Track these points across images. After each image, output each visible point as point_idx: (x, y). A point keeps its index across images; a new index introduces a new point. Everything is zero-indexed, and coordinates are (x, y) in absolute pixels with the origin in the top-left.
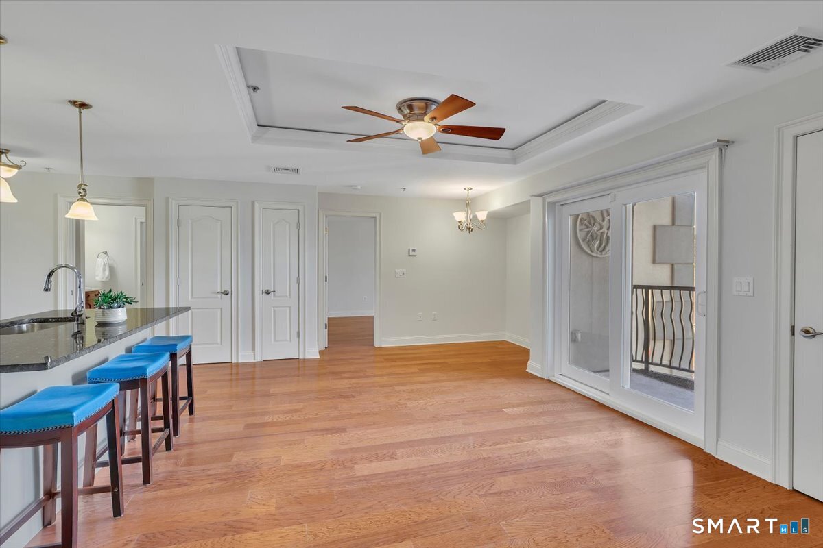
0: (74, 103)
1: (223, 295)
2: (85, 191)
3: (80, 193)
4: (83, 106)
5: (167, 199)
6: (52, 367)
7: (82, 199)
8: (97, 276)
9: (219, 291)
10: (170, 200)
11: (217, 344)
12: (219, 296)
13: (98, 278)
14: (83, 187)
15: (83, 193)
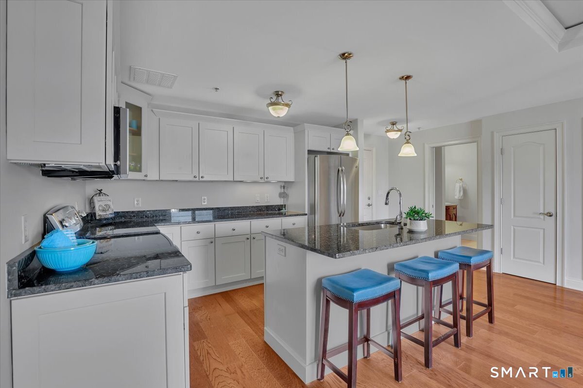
0: (402, 78)
1: (546, 216)
2: (409, 136)
3: (406, 138)
4: (408, 77)
5: (492, 133)
6: (339, 258)
7: (408, 142)
8: (456, 195)
9: (542, 211)
10: (495, 133)
11: (539, 262)
12: (542, 217)
13: (456, 197)
14: (408, 133)
15: (408, 138)
